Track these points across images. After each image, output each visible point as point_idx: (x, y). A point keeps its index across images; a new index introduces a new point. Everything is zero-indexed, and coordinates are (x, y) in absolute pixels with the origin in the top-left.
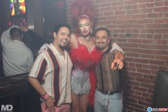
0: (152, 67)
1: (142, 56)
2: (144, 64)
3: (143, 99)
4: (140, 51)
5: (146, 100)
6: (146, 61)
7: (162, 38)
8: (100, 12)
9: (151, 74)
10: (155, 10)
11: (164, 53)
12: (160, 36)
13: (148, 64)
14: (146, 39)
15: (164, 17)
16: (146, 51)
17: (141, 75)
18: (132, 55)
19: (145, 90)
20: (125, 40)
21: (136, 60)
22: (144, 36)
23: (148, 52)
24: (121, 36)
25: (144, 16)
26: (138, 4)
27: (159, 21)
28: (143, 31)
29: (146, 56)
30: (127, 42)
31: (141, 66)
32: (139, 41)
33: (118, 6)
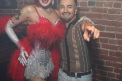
1: (108, 29)
2: (110, 39)
4: (106, 23)
6: (112, 36)
9: (119, 51)
13: (115, 39)
14: (112, 8)
16: (112, 23)
20: (88, 10)
22: (110, 5)
30: (90, 12)
32: (105, 11)
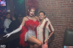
0: (63, 28)
1: (58, 24)
3: (59, 41)
4: (58, 21)
5: (61, 41)
7: (67, 16)
8: (40, 5)
9: (62, 31)
10: (64, 5)
11: (67, 22)
12: (66, 15)
13: (61, 27)
14: (60, 16)
15: (67, 8)
16: (60, 22)
17: (58, 31)
18: (55, 23)
19: (60, 37)
20: (51, 17)
21: (56, 25)
22: (59, 15)
23: (61, 22)
24: (50, 15)
25: (59, 7)
26: (56, 2)
27: (66, 9)
28: (59, 13)
29: (60, 24)
31: (58, 27)
32: (57, 17)
33: (48, 3)
